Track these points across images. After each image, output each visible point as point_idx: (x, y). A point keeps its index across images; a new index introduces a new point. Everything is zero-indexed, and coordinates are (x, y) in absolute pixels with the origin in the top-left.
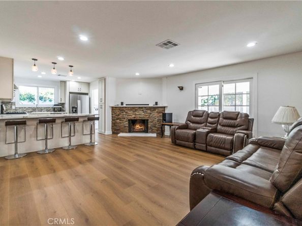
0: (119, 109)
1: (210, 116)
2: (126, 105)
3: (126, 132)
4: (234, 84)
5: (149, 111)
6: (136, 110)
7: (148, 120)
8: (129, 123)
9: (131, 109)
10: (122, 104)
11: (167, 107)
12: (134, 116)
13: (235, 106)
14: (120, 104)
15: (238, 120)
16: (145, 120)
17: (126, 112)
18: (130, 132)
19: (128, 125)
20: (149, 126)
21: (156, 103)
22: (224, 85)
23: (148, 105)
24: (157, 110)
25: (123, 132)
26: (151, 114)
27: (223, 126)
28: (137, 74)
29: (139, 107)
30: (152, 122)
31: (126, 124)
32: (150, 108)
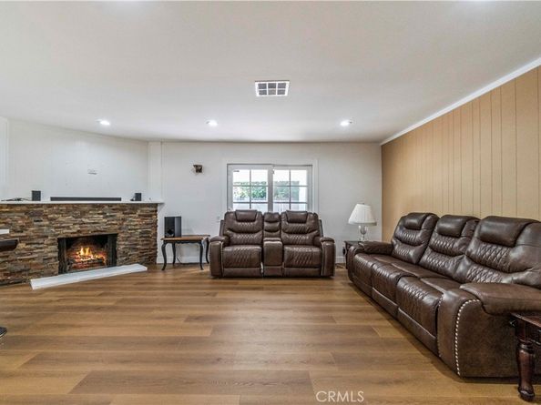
0: (26, 213)
1: (266, 218)
2: (52, 199)
3: (52, 274)
4: (288, 171)
5: (120, 215)
6: (83, 213)
7: (116, 235)
8: (59, 247)
9: (68, 212)
10: (36, 195)
11: (162, 204)
12: (77, 227)
13: (290, 203)
14: (30, 196)
15: (308, 223)
16: (106, 236)
17: (51, 220)
18: (62, 271)
19: (56, 255)
20: (120, 248)
21: (138, 196)
22: (276, 171)
23: (120, 199)
24: (139, 212)
25: (39, 275)
26: (124, 220)
27: (290, 233)
28: (105, 123)
29: (93, 205)
30: (126, 239)
31: (51, 251)
32: (123, 208)
